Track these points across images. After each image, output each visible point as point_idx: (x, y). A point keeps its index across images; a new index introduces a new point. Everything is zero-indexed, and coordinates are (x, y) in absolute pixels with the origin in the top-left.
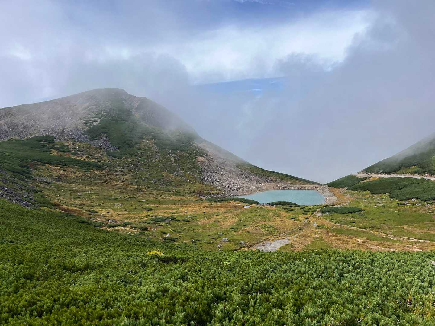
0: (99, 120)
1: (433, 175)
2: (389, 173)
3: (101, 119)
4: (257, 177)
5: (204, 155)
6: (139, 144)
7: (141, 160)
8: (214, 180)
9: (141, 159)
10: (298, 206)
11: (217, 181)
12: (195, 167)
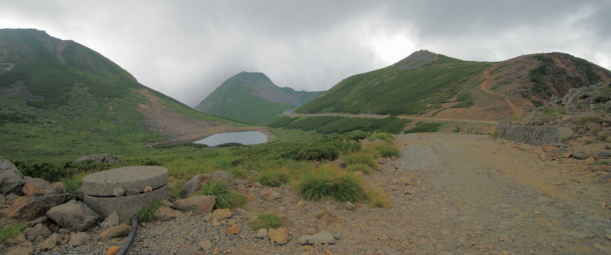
0: (13, 66)
1: (345, 112)
2: (314, 112)
3: (16, 64)
4: (202, 122)
5: (145, 102)
6: (68, 92)
7: (73, 110)
8: (159, 127)
9: (72, 108)
10: (245, 146)
11: (163, 127)
12: (137, 114)
